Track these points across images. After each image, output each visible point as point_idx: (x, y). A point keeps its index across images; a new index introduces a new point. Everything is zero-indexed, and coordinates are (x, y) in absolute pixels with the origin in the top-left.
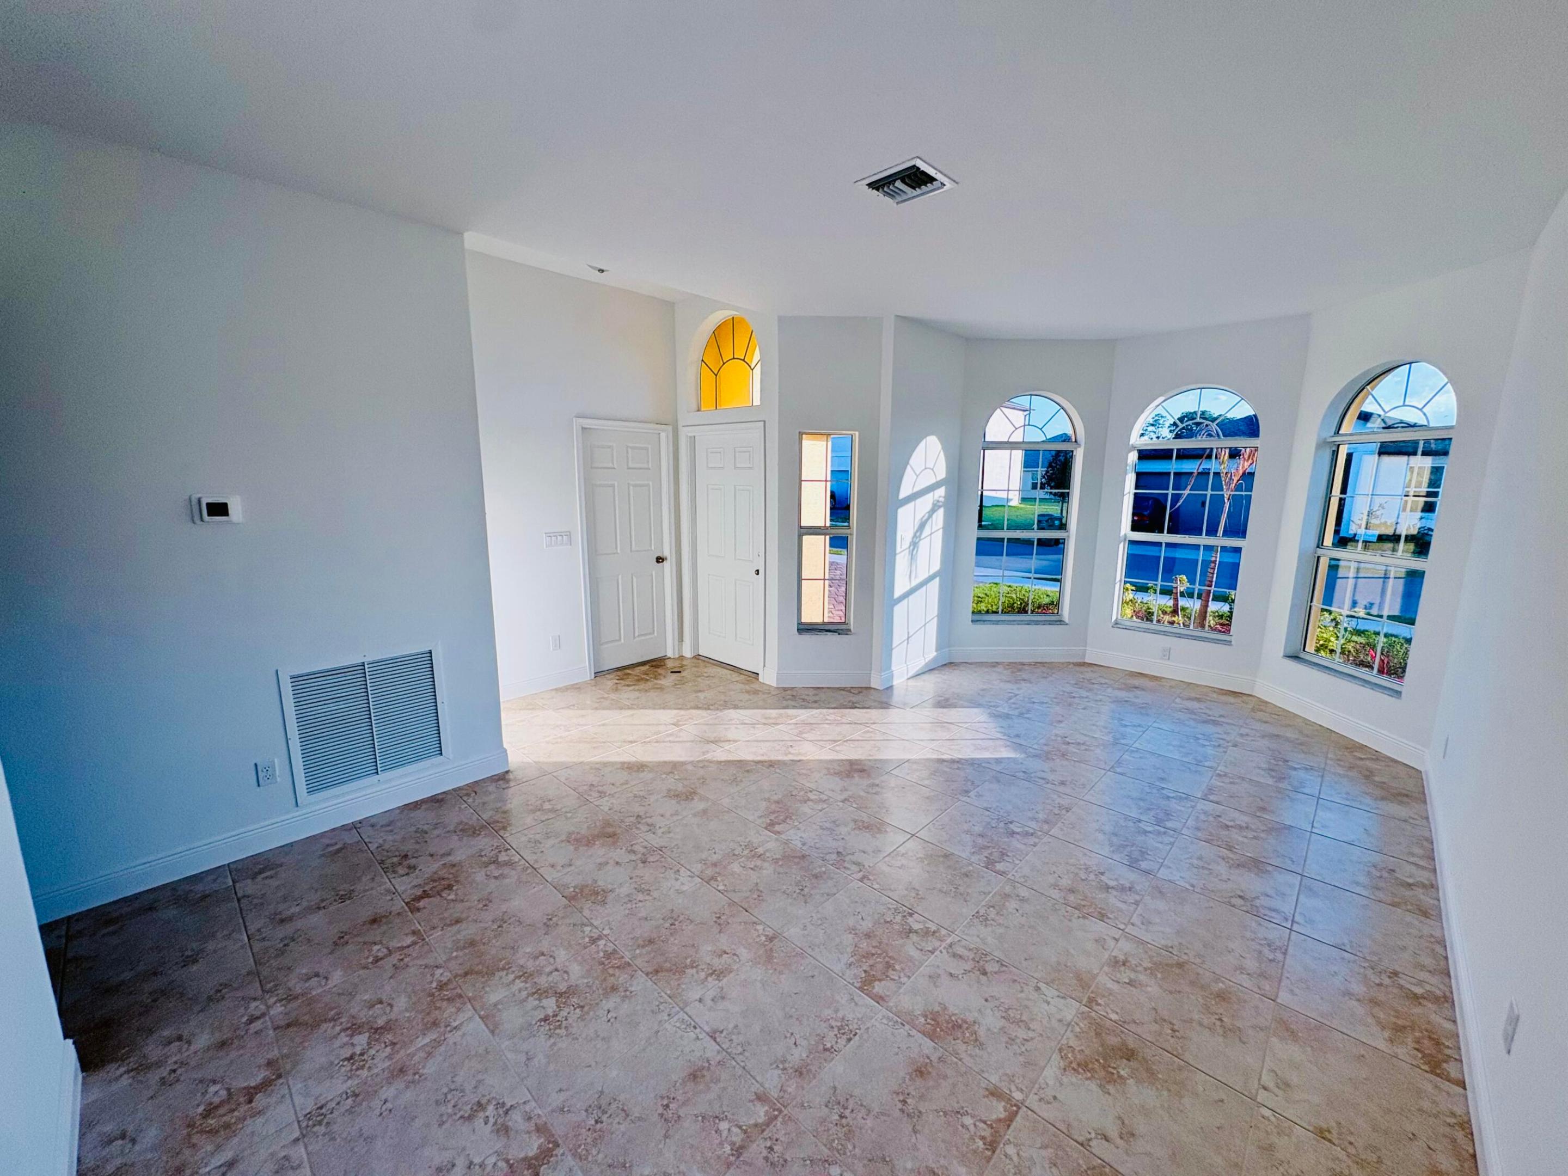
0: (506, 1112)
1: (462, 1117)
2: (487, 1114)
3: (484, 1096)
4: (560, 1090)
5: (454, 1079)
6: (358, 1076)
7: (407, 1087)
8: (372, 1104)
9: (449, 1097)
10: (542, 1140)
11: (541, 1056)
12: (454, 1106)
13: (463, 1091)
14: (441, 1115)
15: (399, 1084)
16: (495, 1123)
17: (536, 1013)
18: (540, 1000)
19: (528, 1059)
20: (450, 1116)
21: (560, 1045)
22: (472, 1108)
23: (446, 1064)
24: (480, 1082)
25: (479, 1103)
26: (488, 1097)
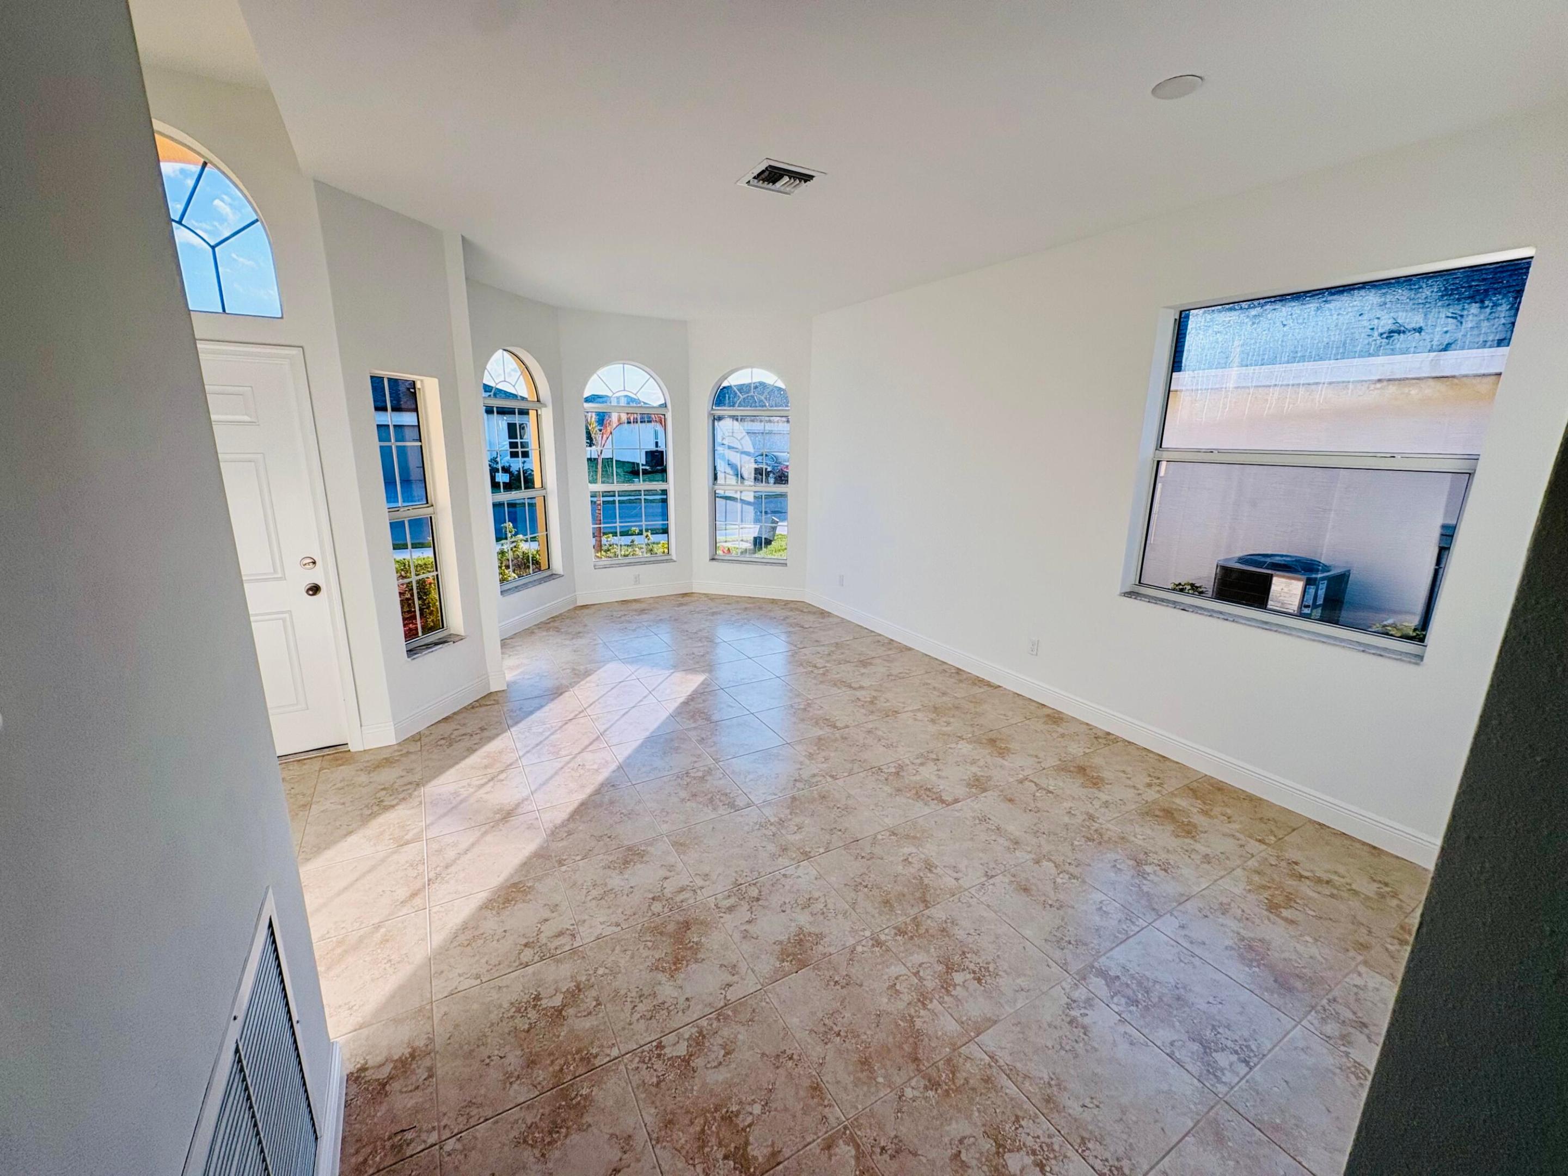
0: (1074, 1001)
1: (1085, 1034)
2: (1079, 1015)
3: (1063, 1020)
4: (1048, 966)
5: (1050, 1047)
6: (1061, 1146)
7: (1065, 1089)
8: (1089, 1119)
9: (1068, 1048)
10: (1091, 976)
11: (1019, 981)
12: (1076, 1041)
13: (1060, 1037)
14: (1087, 1051)
15: (1064, 1099)
16: (1085, 1008)
17: (971, 989)
18: (955, 985)
19: (1022, 990)
20: (1085, 1044)
21: (1005, 968)
22: (1076, 1027)
23: (1035, 1057)
24: (1050, 1025)
25: (1070, 1023)
26: (1064, 1017)
